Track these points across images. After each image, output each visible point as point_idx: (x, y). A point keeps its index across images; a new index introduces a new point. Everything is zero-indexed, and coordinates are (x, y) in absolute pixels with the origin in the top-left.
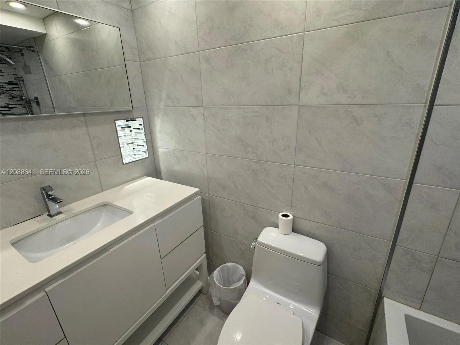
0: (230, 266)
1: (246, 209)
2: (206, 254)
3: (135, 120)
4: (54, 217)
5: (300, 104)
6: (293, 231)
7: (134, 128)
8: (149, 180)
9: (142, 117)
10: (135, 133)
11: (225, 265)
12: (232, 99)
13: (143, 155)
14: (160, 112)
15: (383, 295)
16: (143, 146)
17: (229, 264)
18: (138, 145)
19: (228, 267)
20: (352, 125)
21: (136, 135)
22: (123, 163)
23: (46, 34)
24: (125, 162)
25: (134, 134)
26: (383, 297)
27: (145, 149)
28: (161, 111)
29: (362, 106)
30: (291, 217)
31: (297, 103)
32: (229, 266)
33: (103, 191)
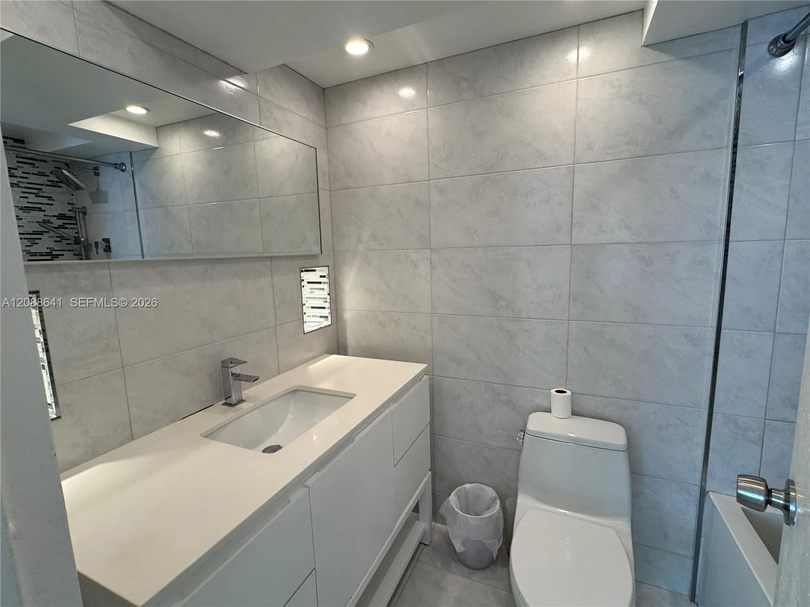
0: (469, 489)
1: (496, 391)
2: (430, 472)
3: (315, 271)
4: (237, 406)
5: (572, 243)
6: (572, 414)
7: (308, 283)
8: (334, 357)
9: (327, 265)
10: (311, 289)
11: (461, 489)
12: (477, 239)
13: (320, 322)
14: (356, 258)
15: (707, 489)
16: (324, 308)
17: (468, 486)
18: (312, 307)
19: (466, 491)
20: (640, 266)
21: (312, 292)
22: (304, 332)
23: (157, 148)
24: (306, 330)
25: (309, 291)
26: (708, 492)
27: (326, 312)
28: (358, 257)
29: (650, 244)
30: (569, 393)
31: (568, 242)
32: (467, 488)
33: (279, 374)
